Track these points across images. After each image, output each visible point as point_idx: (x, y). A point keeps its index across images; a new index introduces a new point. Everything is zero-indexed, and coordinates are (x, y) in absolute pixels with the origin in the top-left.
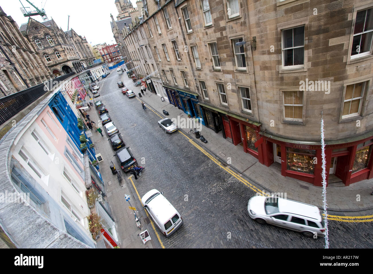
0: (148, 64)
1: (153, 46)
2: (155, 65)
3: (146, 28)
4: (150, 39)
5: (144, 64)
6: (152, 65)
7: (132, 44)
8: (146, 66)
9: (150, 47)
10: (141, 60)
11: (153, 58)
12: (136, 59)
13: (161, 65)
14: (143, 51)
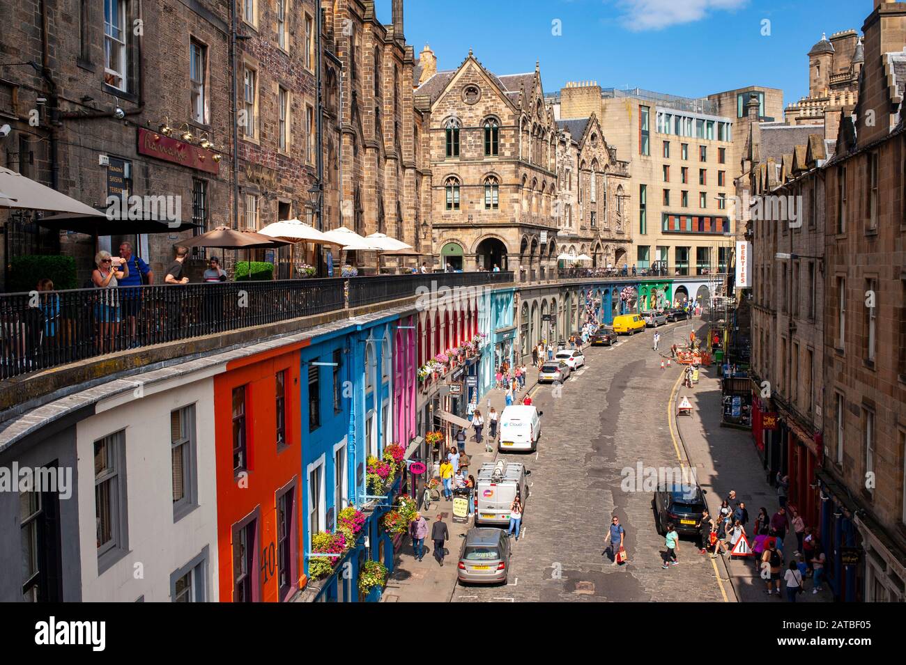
0: (797, 346)
1: (835, 269)
2: (819, 357)
3: (833, 189)
4: (832, 239)
5: (784, 340)
6: (811, 353)
7: (772, 235)
8: (788, 347)
9: (822, 272)
10: (779, 315)
11: (820, 326)
12: (765, 303)
13: (836, 369)
14: (797, 278)
